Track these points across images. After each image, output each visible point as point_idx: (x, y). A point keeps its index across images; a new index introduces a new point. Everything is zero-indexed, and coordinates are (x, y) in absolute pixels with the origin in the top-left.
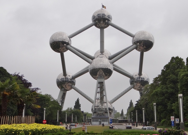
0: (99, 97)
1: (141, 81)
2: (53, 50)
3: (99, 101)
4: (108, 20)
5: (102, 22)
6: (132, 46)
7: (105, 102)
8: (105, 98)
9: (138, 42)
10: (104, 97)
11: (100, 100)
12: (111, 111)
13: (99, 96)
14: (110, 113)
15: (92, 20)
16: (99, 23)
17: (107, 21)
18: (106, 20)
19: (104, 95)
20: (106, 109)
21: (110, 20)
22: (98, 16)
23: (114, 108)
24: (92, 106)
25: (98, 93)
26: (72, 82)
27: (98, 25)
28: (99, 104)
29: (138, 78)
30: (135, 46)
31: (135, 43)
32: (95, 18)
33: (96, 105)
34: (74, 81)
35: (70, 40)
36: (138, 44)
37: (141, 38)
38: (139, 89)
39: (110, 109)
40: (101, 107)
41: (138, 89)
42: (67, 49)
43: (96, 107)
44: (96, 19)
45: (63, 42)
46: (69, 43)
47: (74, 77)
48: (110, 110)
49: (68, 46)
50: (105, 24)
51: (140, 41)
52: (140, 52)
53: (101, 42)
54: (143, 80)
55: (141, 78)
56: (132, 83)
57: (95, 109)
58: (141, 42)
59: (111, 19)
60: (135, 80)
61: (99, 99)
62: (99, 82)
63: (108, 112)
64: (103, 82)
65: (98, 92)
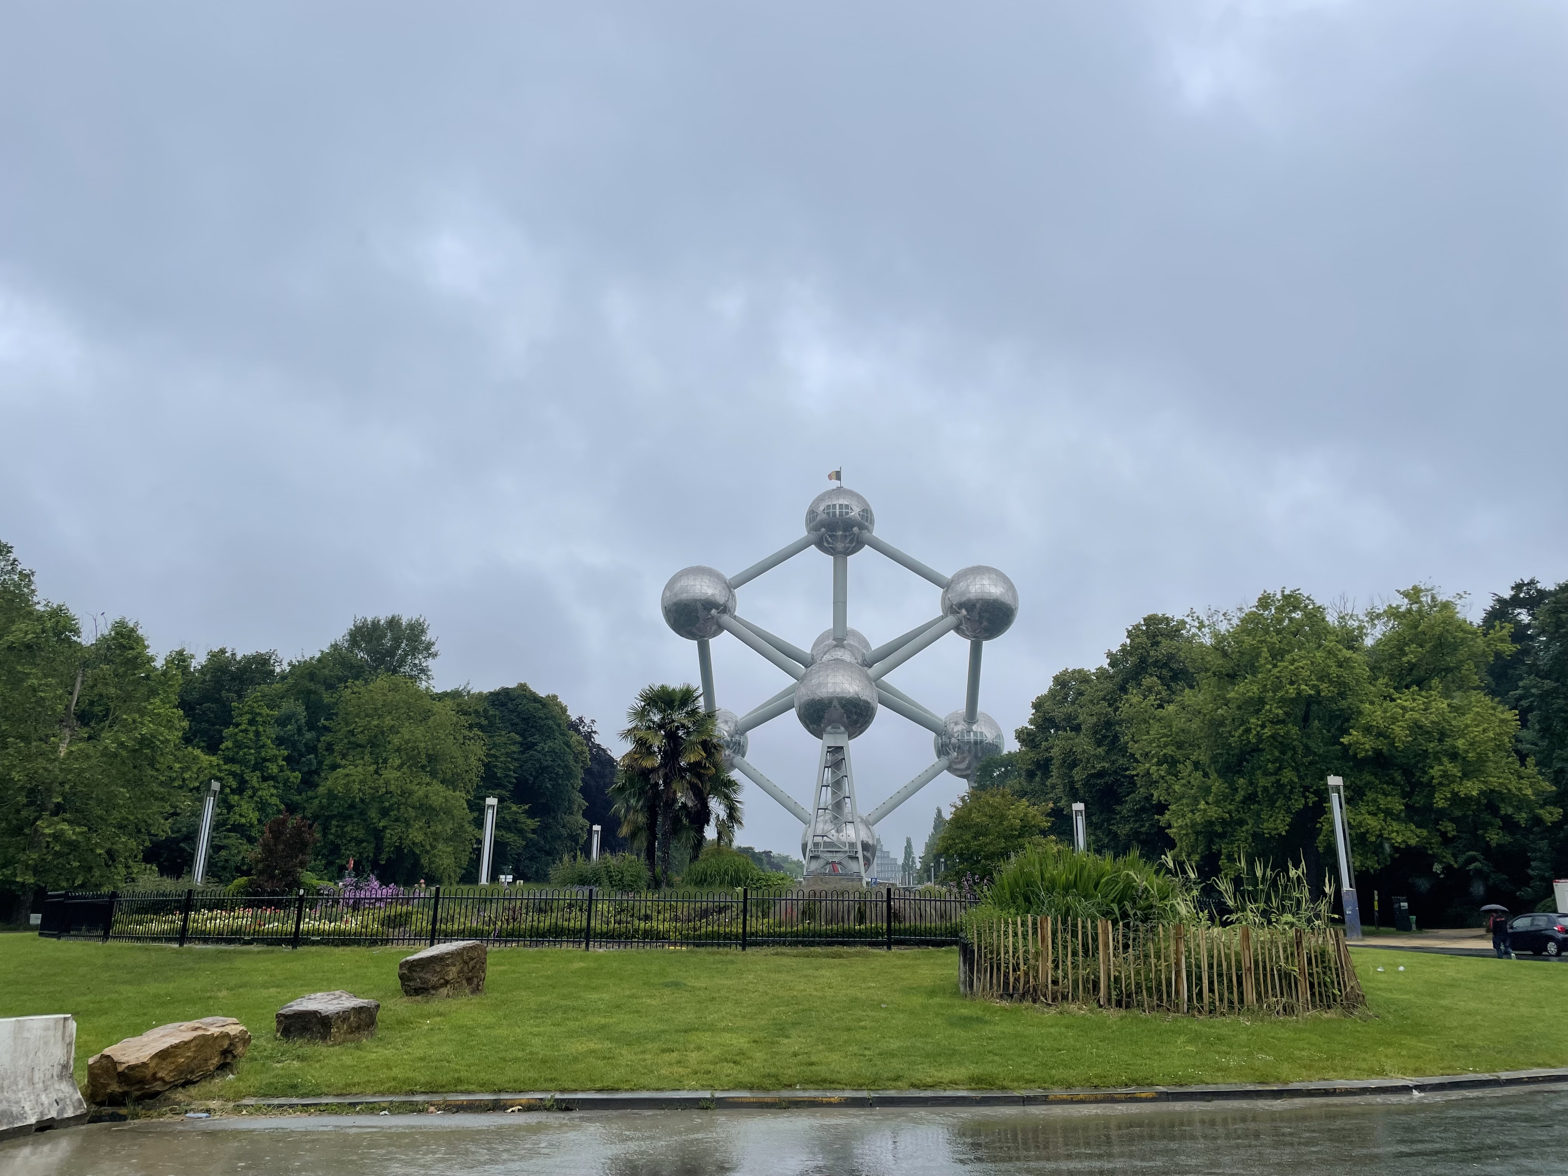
0: (829, 801)
1: (976, 743)
2: (674, 629)
3: (829, 815)
4: (862, 527)
5: (841, 533)
6: (942, 618)
7: (850, 819)
8: (849, 805)
9: (961, 605)
10: (847, 800)
11: (833, 810)
12: (869, 855)
13: (827, 796)
14: (868, 862)
15: (807, 525)
16: (830, 536)
17: (855, 529)
18: (854, 526)
19: (847, 795)
20: (852, 845)
21: (866, 528)
22: (828, 514)
23: (878, 840)
24: (805, 835)
25: (827, 786)
26: (735, 743)
27: (828, 543)
28: (829, 826)
29: (962, 733)
30: (951, 619)
31: (951, 609)
32: (819, 518)
33: (819, 832)
34: (742, 740)
35: (733, 596)
36: (964, 612)
37: (973, 591)
38: (969, 772)
39: (866, 846)
40: (835, 839)
41: (965, 773)
42: (720, 628)
43: (818, 839)
44: (822, 524)
45: (709, 605)
46: (730, 605)
47: (743, 729)
48: (868, 851)
49: (726, 618)
50: (851, 542)
51: (969, 600)
52: (968, 642)
53: (835, 603)
54: (981, 742)
55: (975, 733)
56: (942, 750)
57: (816, 845)
58: (974, 606)
59: (872, 522)
60: (954, 740)
61: (830, 807)
62: (829, 747)
63: (860, 855)
64: (842, 748)
65: (825, 783)
